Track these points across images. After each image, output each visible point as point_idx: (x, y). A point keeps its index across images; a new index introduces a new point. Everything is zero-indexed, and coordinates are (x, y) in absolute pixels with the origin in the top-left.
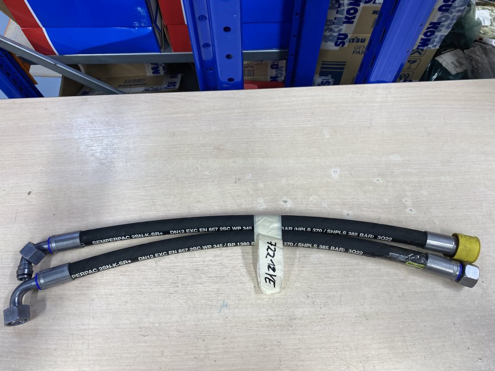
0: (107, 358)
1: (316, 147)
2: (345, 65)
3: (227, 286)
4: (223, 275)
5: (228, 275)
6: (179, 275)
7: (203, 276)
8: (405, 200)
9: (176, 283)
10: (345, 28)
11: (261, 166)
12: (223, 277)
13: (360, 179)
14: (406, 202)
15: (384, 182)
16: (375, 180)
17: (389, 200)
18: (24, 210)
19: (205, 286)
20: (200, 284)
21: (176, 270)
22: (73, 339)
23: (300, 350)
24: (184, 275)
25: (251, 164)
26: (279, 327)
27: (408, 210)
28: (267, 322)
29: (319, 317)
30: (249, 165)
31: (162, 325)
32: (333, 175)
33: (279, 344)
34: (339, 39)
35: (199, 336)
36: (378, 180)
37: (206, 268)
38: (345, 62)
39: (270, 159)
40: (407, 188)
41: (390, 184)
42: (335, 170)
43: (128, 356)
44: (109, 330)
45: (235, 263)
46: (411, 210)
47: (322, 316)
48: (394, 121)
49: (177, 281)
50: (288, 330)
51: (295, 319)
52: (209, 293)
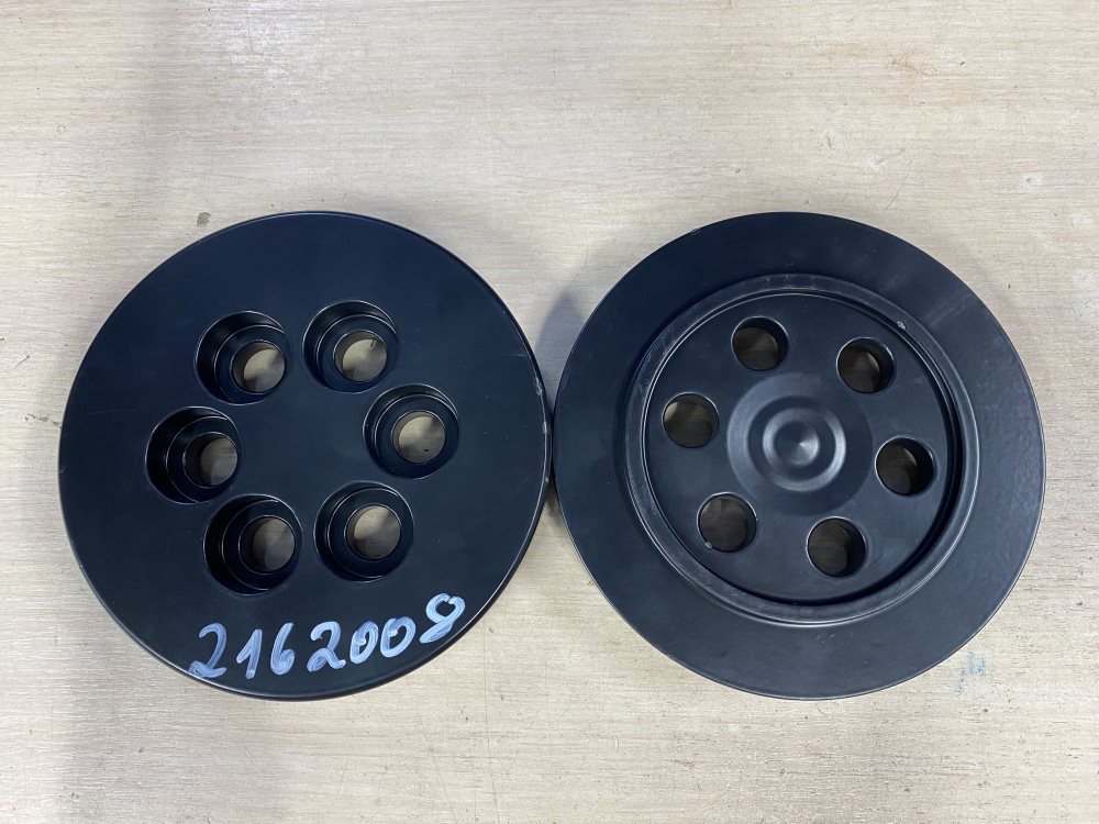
11: (1078, 142)
30: (1032, 138)
35: (890, 775)
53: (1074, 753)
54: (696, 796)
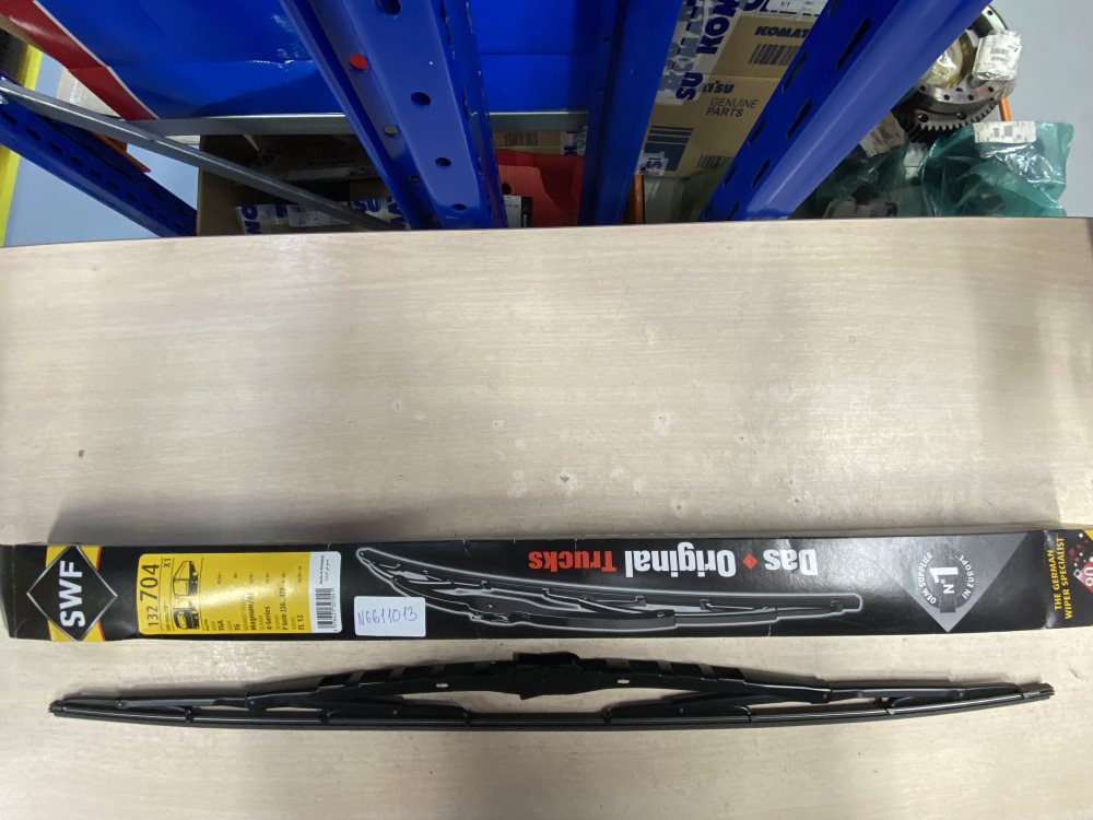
1: (630, 365)
2: (689, 134)
10: (702, 63)
11: (522, 403)
13: (709, 435)
14: (790, 485)
15: (752, 443)
16: (736, 437)
17: (759, 481)
25: (503, 399)
27: (791, 500)
30: (499, 401)
32: (657, 423)
34: (685, 83)
36: (742, 438)
38: (691, 129)
39: (541, 388)
41: (765, 445)
42: (662, 415)
46: (797, 500)
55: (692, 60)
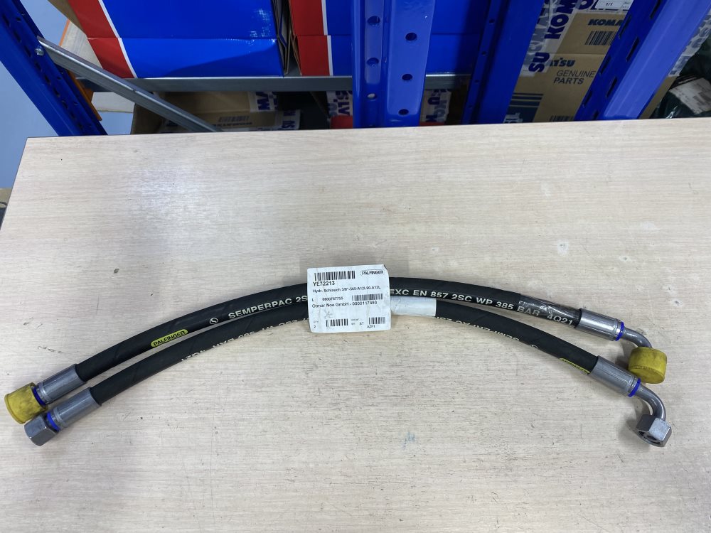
0: (241, 513)
1: (533, 210)
2: (540, 99)
3: (413, 410)
4: (405, 394)
5: (412, 393)
6: (340, 393)
7: (376, 395)
8: (667, 288)
9: (336, 404)
10: (546, 45)
11: (452, 236)
12: (406, 396)
13: (600, 256)
14: (669, 291)
15: (634, 262)
16: (621, 258)
17: (643, 288)
18: (109, 295)
19: (380, 410)
20: (373, 405)
21: (336, 385)
22: (189, 485)
23: (527, 506)
24: (347, 393)
25: (437, 233)
26: (492, 471)
27: (672, 302)
28: (473, 464)
29: (551, 457)
30: (435, 235)
31: (320, 465)
32: (560, 250)
33: (494, 495)
34: (535, 60)
35: (375, 483)
36: (626, 259)
37: (380, 383)
38: (542, 95)
39: (466, 226)
40: (670, 271)
41: (644, 263)
42: (562, 243)
43: (272, 511)
44: (241, 472)
45: (422, 375)
46: (677, 302)
47: (555, 456)
48: (643, 173)
49: (338, 401)
50: (506, 475)
51: (515, 459)
52: (385, 419)
53: (451, 473)
54: (294, 494)
55: (541, 43)
